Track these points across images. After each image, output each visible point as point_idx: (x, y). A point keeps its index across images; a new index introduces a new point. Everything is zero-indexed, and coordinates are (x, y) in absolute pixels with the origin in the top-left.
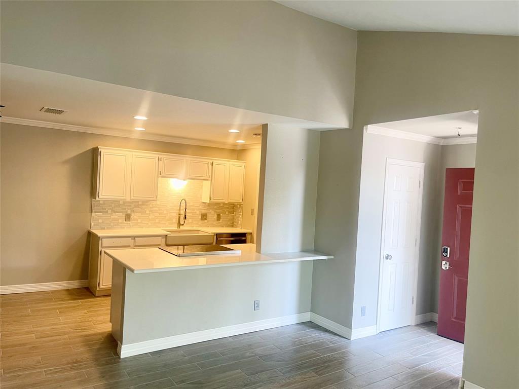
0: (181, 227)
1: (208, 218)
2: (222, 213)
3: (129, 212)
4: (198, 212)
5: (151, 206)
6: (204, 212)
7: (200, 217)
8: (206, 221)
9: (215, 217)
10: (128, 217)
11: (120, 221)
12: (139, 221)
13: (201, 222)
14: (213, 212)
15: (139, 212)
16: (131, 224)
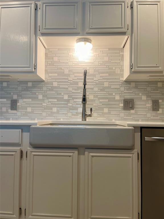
0: (88, 119)
1: (136, 106)
2: (161, 99)
3: (15, 97)
4: (117, 97)
5: (45, 89)
6: (128, 97)
7: (122, 105)
8: (132, 111)
9: (149, 105)
10: (14, 105)
11: (4, 109)
12: (29, 110)
13: (124, 113)
14: (144, 98)
15: (29, 98)
16: (19, 114)
